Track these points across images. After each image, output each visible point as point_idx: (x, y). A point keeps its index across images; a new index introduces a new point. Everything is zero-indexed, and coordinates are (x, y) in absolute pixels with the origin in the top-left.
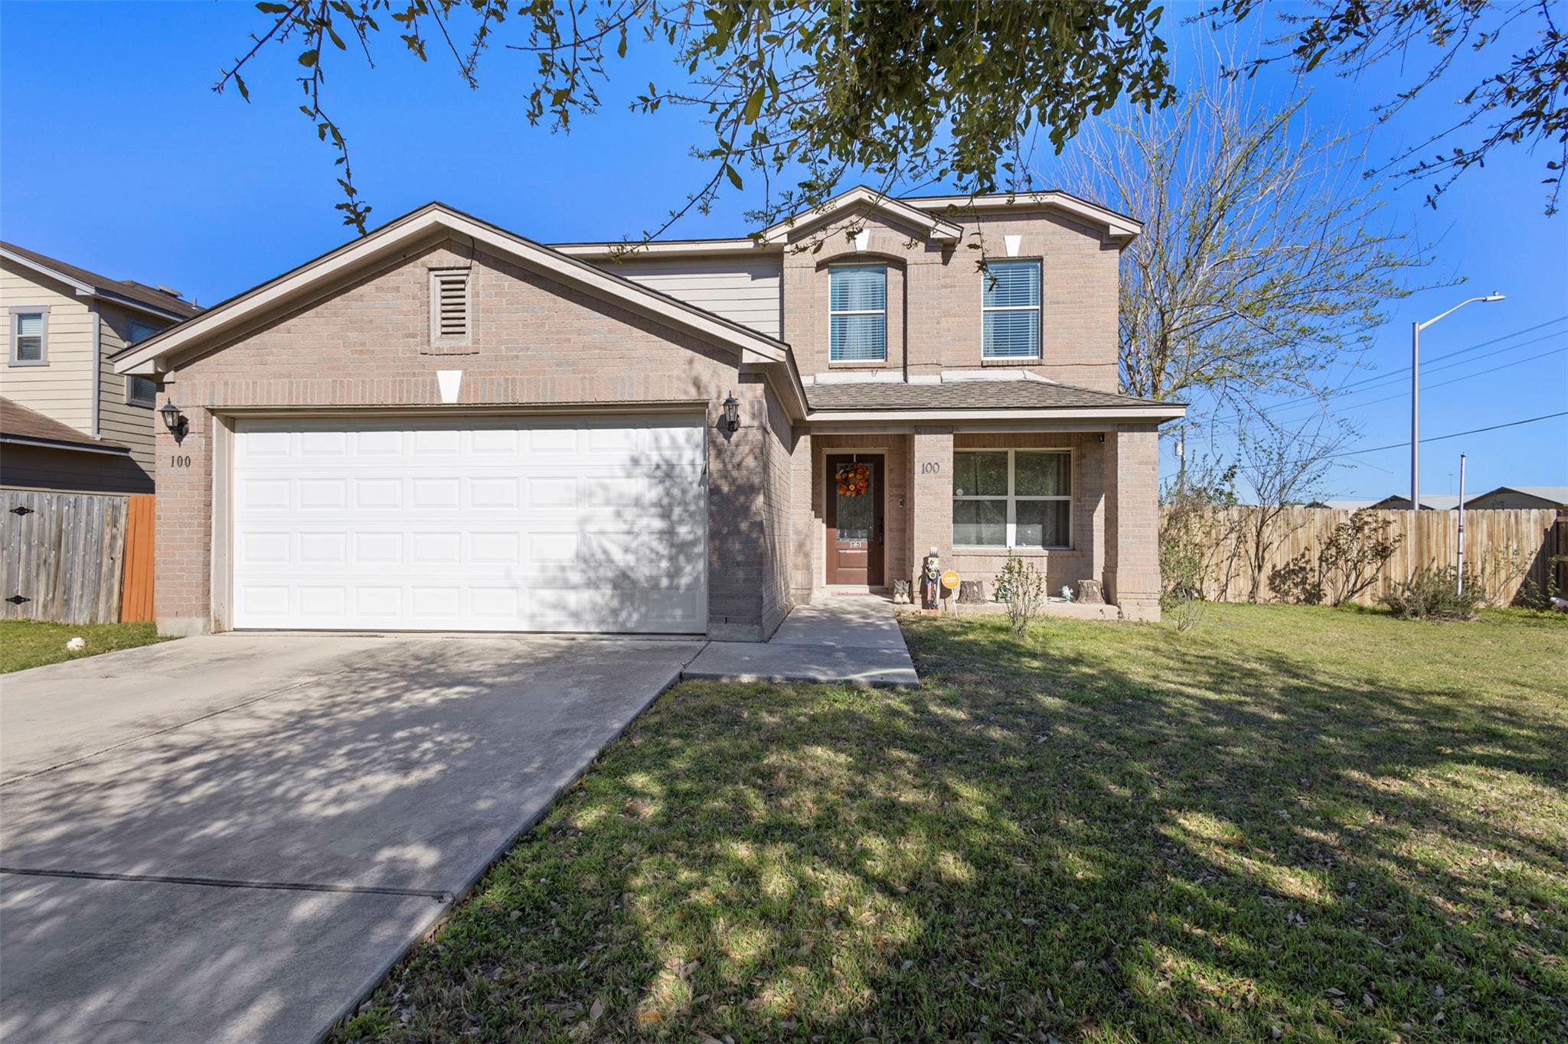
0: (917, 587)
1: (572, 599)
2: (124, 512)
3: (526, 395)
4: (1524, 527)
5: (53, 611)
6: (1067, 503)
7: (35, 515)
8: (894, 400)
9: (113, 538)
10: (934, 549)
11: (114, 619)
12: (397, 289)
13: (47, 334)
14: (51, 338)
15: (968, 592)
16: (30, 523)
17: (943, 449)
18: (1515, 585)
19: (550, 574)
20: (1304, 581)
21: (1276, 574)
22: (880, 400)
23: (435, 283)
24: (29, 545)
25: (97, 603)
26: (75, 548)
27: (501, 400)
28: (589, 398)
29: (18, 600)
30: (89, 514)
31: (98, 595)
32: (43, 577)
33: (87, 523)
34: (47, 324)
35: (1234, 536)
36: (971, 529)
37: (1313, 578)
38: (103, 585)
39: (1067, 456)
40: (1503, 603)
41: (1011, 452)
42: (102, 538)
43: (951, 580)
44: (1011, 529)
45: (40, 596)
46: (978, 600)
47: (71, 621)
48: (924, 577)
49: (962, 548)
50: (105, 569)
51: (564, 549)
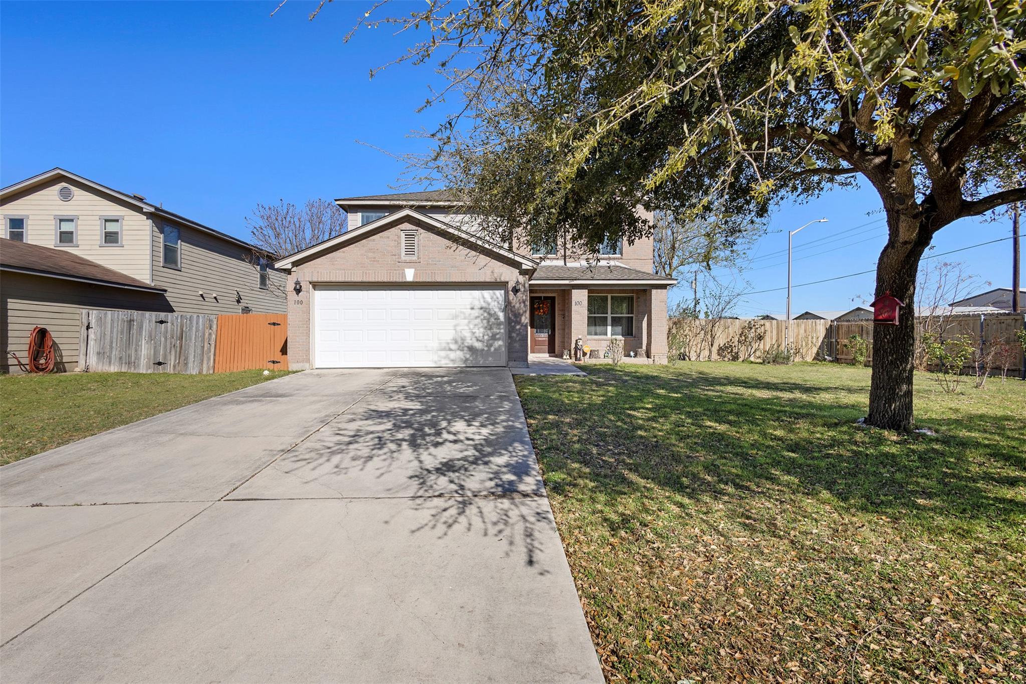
0: (573, 352)
1: (452, 355)
2: (215, 322)
3: (440, 279)
4: (818, 327)
5: (178, 368)
6: (632, 317)
7: (169, 324)
8: (562, 275)
9: (210, 334)
10: (580, 337)
11: (211, 372)
12: (388, 237)
13: (122, 230)
14: (124, 233)
15: (593, 354)
16: (166, 328)
17: (584, 296)
18: (815, 350)
19: (444, 345)
20: (732, 350)
21: (720, 349)
22: (557, 275)
23: (403, 235)
24: (166, 338)
25: (202, 365)
26: (191, 339)
27: (430, 280)
28: (464, 280)
29: (160, 364)
30: (197, 324)
31: (203, 361)
32: (173, 353)
33: (196, 328)
34: (122, 226)
35: (703, 332)
36: (593, 328)
37: (735, 350)
38: (205, 356)
39: (632, 298)
40: (809, 359)
41: (609, 296)
42: (204, 335)
43: (587, 349)
44: (609, 328)
45: (172, 360)
46: (598, 357)
47: (189, 373)
48: (576, 348)
49: (589, 337)
50: (206, 348)
51: (448, 335)
